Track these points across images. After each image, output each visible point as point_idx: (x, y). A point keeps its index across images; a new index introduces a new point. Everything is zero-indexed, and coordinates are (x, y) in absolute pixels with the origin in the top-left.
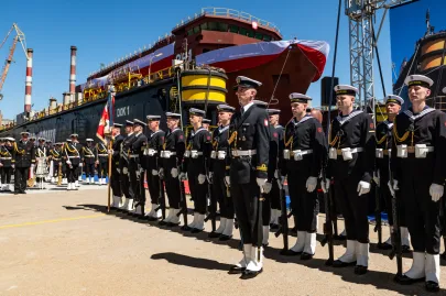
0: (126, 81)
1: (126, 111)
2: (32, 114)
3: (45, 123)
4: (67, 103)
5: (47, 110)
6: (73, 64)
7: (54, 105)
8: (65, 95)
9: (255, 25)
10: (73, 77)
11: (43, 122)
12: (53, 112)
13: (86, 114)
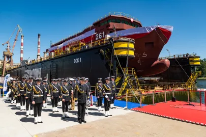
0: (78, 46)
1: (79, 60)
2: (29, 62)
3: (35, 65)
4: (46, 56)
5: (36, 60)
6: (39, 41)
7: (39, 58)
8: (44, 53)
9: (132, 20)
10: (39, 46)
11: (34, 65)
12: (39, 61)
13: (57, 61)
